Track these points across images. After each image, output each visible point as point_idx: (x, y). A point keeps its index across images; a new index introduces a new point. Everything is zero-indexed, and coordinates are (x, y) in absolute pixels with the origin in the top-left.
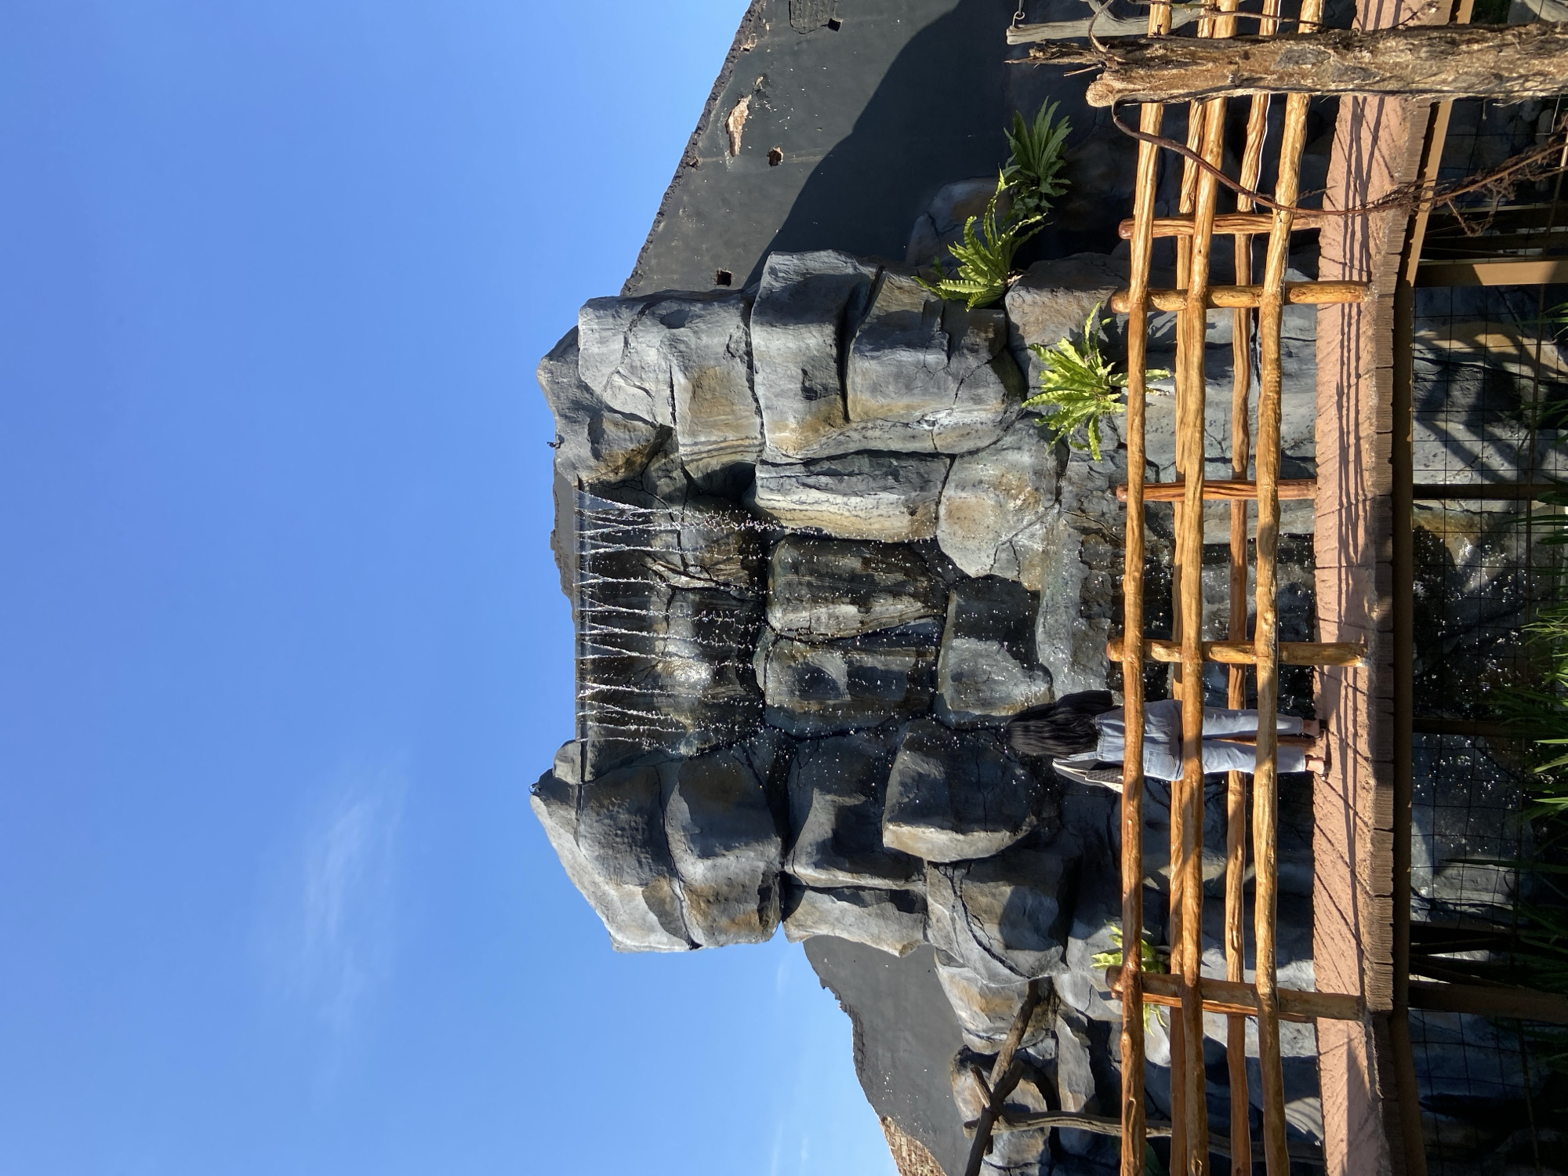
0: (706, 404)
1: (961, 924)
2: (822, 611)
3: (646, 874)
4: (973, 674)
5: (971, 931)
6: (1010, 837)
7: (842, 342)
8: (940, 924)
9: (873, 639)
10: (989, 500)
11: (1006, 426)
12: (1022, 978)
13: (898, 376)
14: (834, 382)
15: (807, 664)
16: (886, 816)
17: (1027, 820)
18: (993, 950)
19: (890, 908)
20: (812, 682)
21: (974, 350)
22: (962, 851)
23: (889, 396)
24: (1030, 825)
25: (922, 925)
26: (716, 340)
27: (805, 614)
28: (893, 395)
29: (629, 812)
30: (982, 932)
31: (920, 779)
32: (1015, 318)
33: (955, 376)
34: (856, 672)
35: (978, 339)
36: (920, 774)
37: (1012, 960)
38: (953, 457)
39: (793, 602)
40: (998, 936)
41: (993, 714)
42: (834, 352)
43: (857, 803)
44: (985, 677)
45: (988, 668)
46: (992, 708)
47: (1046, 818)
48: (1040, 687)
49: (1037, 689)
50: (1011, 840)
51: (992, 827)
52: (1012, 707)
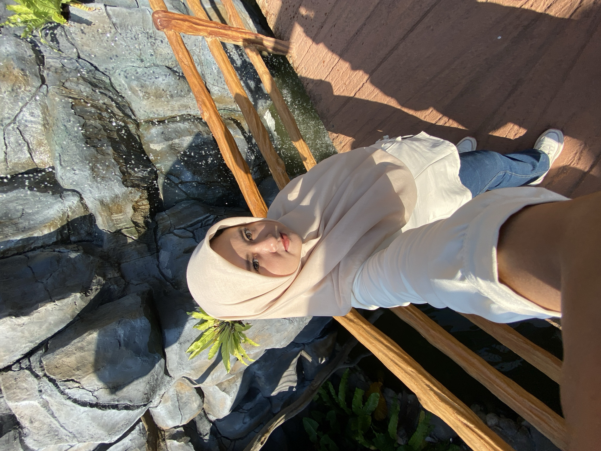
5: (69, 398)
6: (81, 298)
8: (36, 424)
12: (140, 410)
17: (94, 281)
18: (101, 401)
24: (99, 283)
25: (18, 440)
30: (81, 391)
37: (124, 399)
40: (100, 384)
41: (36, 235)
44: (19, 214)
45: (21, 207)
46: (33, 231)
47: (112, 277)
48: (72, 201)
49: (71, 203)
50: (85, 302)
51: (59, 297)
52: (52, 224)
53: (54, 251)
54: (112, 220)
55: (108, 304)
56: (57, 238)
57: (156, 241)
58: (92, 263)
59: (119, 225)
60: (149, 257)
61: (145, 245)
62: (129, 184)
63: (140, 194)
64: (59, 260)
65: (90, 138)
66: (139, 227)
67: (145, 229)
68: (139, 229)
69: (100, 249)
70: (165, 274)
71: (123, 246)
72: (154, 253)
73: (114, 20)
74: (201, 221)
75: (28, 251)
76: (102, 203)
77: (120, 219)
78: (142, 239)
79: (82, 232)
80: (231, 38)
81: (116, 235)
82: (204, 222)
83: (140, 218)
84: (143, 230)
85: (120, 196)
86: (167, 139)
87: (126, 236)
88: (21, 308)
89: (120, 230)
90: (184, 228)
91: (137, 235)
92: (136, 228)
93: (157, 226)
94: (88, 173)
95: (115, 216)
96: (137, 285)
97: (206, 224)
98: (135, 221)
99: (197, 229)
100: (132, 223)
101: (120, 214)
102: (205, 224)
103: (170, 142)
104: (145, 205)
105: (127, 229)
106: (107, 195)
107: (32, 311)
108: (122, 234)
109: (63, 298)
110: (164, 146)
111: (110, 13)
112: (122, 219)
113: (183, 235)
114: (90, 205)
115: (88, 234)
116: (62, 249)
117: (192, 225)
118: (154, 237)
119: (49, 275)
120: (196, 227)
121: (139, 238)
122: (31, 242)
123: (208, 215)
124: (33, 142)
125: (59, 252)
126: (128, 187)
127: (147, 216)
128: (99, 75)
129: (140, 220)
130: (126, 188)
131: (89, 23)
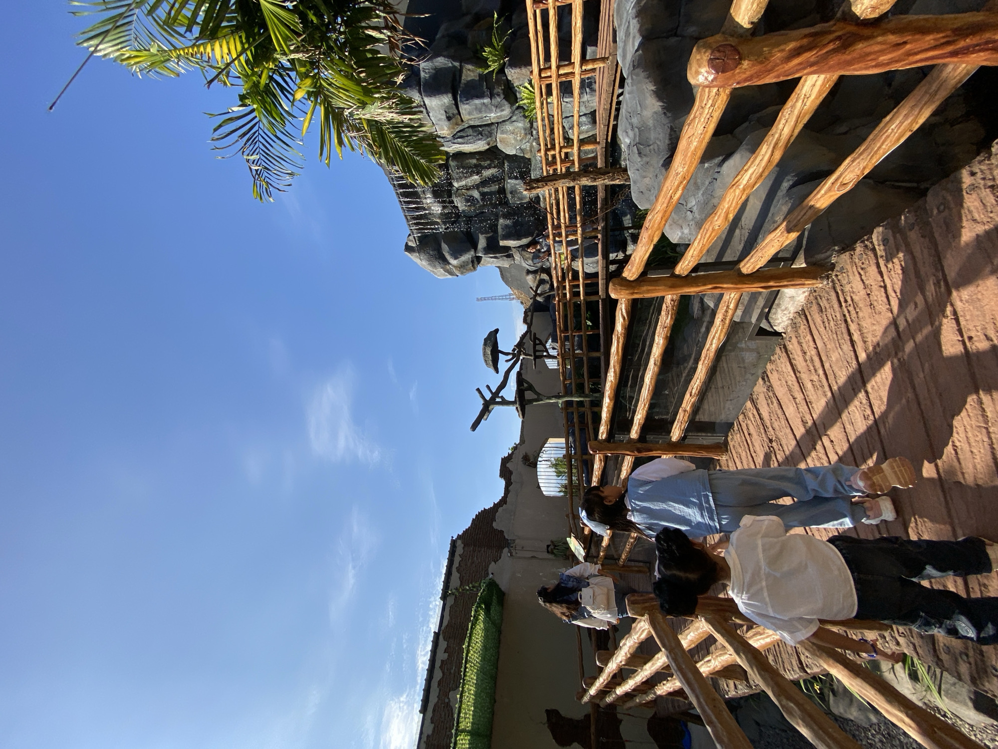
1: (522, 261)
2: (469, 180)
3: (442, 266)
4: (516, 191)
6: (531, 238)
7: (455, 99)
8: (517, 260)
9: (484, 183)
10: (511, 136)
11: (513, 113)
13: (476, 108)
14: (456, 112)
15: (468, 195)
16: (499, 238)
17: (535, 232)
19: (505, 258)
20: (470, 200)
21: (499, 95)
22: (519, 244)
25: (513, 260)
27: (464, 181)
28: (475, 112)
29: (432, 251)
31: (506, 226)
32: (509, 78)
33: (494, 106)
34: (483, 195)
35: (499, 90)
38: (497, 123)
39: (459, 179)
41: (522, 203)
42: (453, 103)
43: (491, 236)
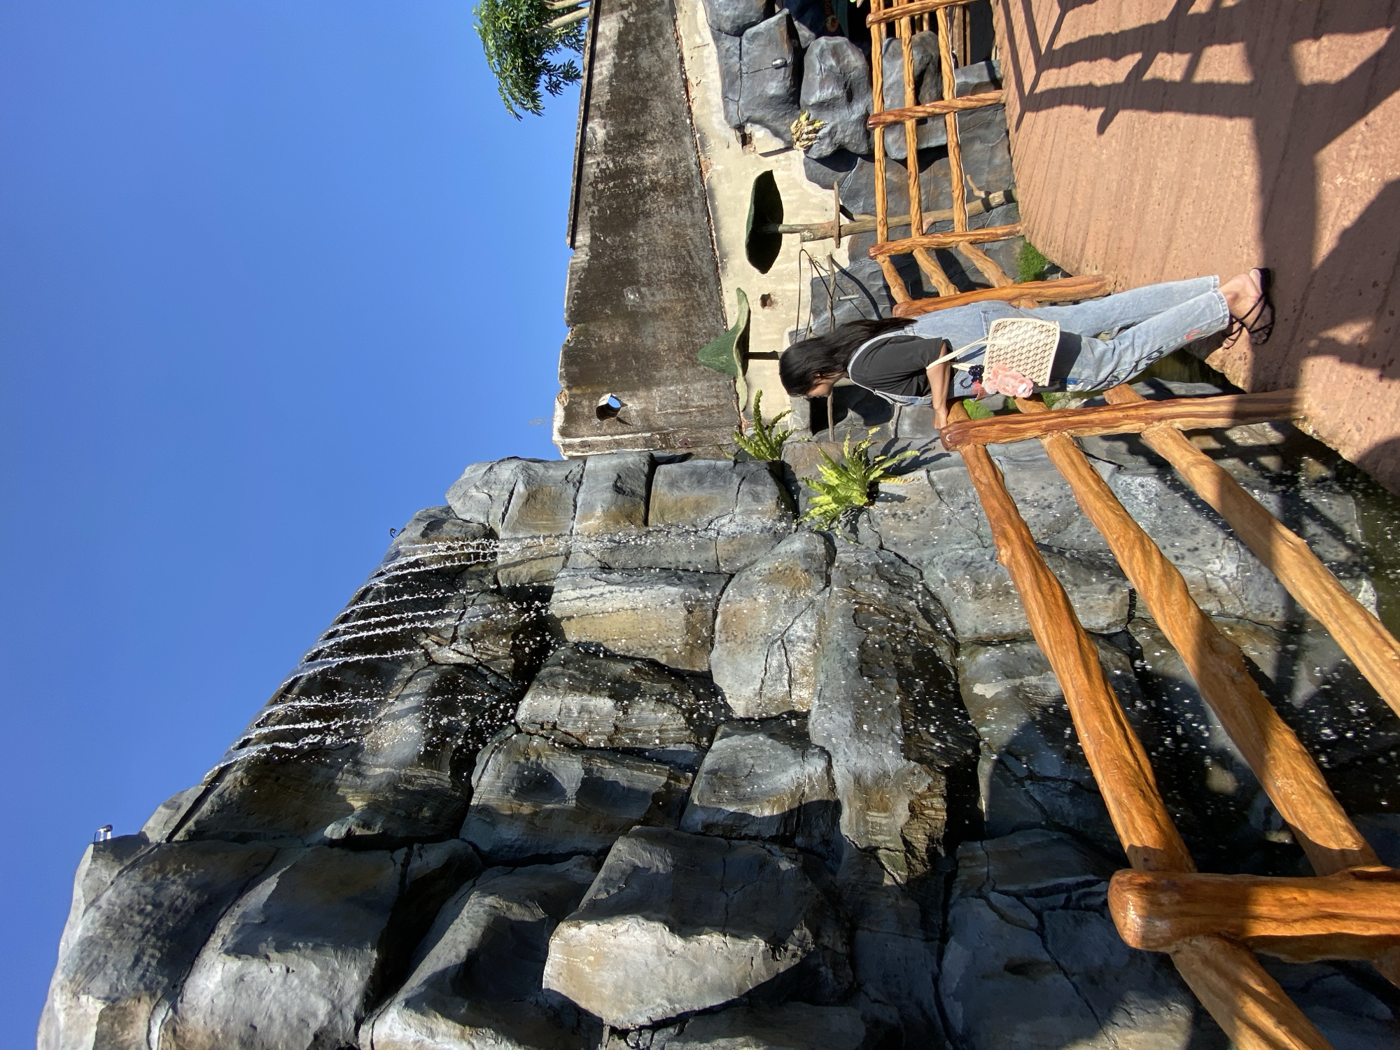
0: (534, 511)
2: (576, 701)
4: (732, 769)
6: (765, 958)
10: (762, 599)
13: (692, 474)
15: (539, 765)
17: (796, 933)
22: (675, 989)
23: (682, 489)
24: (802, 945)
26: (559, 473)
27: (556, 703)
28: (686, 488)
29: (188, 885)
33: (739, 474)
34: (592, 782)
36: (636, 868)
41: (753, 813)
42: (646, 469)
43: (528, 918)
44: (746, 772)
45: (751, 761)
46: (752, 804)
47: (830, 945)
48: (816, 766)
49: (812, 770)
50: (768, 970)
51: (735, 932)
52: (778, 801)
53: (764, 847)
54: (866, 822)
55: (803, 1005)
56: (778, 830)
57: (945, 908)
58: (806, 893)
59: (877, 838)
60: (919, 944)
61: (916, 906)
62: (913, 755)
63: (930, 780)
64: (763, 864)
65: (866, 663)
66: (914, 857)
67: (925, 866)
68: (914, 862)
69: (831, 877)
70: (948, 1010)
71: (871, 888)
72: (932, 940)
73: (940, 487)
74: (1068, 889)
75: (735, 838)
76: (858, 779)
77: (880, 825)
78: (912, 887)
79: (816, 833)
80: (1097, 425)
81: (866, 856)
82: (1075, 895)
83: (921, 836)
84: (920, 868)
85: (892, 774)
86: (1008, 676)
87: (882, 867)
88: (684, 923)
89: (878, 848)
90: (1018, 897)
91: (904, 874)
92: (906, 856)
93: (956, 871)
94: (848, 719)
95: (875, 816)
96: (876, 1001)
97: (1082, 903)
98: (908, 838)
99: (1053, 909)
100: (901, 840)
101: (883, 815)
102: (1078, 899)
103: (1017, 682)
104: (936, 810)
105: (888, 852)
106: (869, 766)
107: (691, 935)
108: (877, 859)
109: (739, 937)
110: (999, 689)
111: (935, 478)
112: (885, 825)
113: (1010, 913)
114: (839, 782)
115: (824, 840)
116: (775, 848)
117: (1038, 893)
118: (942, 897)
119: (741, 885)
120: (1050, 901)
121: (909, 881)
122: (745, 823)
123: (1091, 877)
124: (797, 668)
125: (769, 851)
126: (909, 759)
127: (938, 840)
128: (905, 570)
129: (920, 842)
130: (905, 762)
131: (901, 499)
